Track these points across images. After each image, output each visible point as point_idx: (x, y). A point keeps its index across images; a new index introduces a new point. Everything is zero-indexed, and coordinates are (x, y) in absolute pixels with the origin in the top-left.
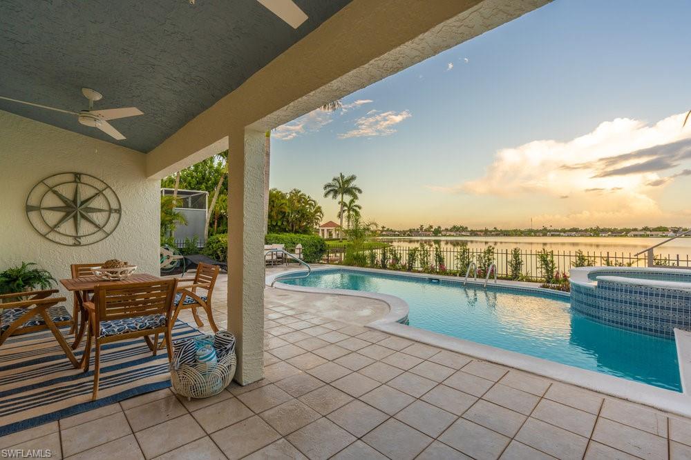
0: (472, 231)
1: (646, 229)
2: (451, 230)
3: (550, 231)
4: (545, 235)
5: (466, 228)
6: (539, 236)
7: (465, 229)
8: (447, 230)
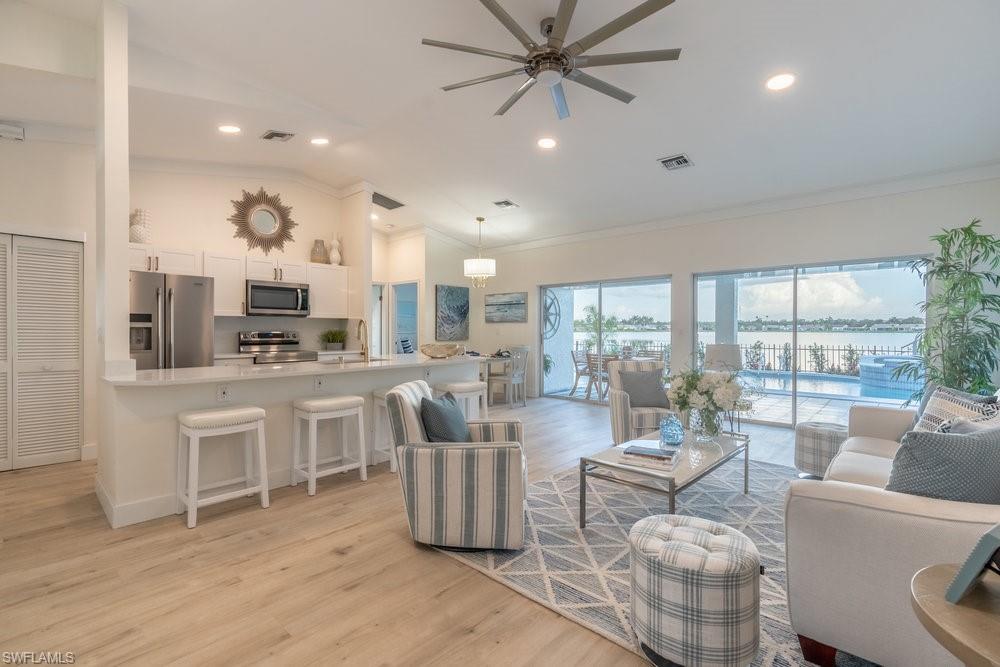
0: (658, 323)
1: (893, 321)
2: (630, 323)
3: (765, 323)
4: (759, 329)
5: (651, 319)
6: (751, 331)
7: (649, 321)
8: (624, 322)
